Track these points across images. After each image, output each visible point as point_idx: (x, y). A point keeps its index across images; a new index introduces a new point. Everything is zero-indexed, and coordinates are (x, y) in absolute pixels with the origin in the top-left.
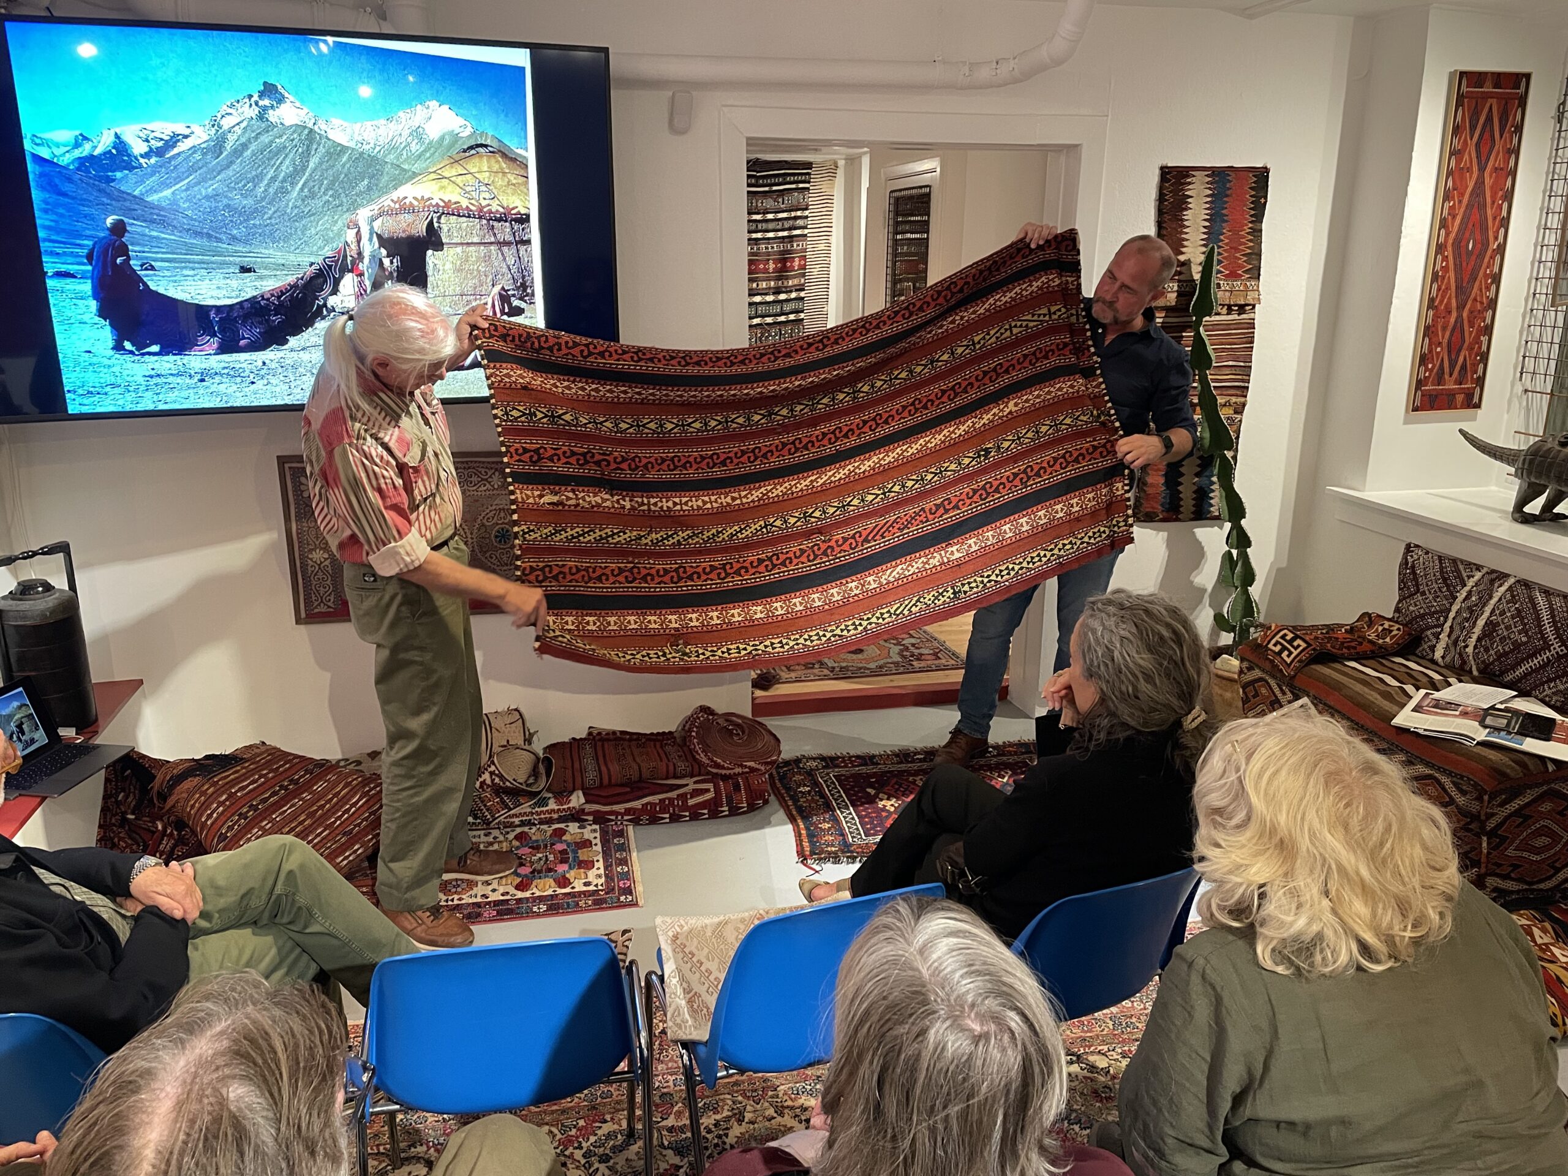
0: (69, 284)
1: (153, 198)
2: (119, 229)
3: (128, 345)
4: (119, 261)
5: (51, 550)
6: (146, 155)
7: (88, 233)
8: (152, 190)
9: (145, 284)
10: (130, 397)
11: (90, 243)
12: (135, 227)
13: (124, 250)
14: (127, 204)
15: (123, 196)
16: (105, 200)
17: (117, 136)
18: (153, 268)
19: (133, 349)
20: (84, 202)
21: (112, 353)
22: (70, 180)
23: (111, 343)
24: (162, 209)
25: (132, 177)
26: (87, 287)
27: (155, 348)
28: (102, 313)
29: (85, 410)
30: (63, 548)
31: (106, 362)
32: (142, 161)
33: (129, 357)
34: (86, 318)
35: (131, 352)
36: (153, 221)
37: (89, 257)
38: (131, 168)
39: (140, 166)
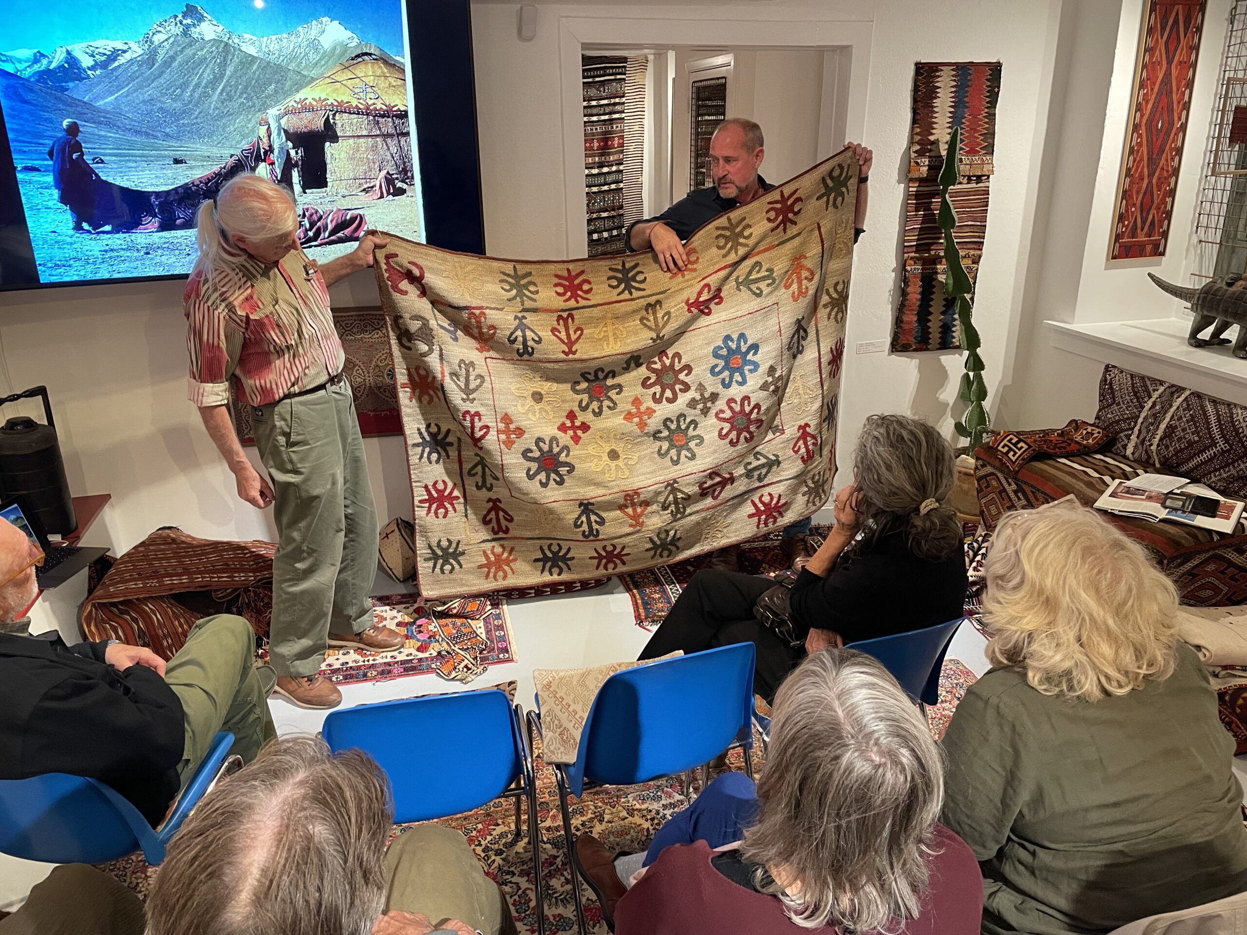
0: (35, 177)
1: (100, 103)
2: (73, 129)
3: (85, 226)
4: (74, 156)
5: (31, 393)
6: (92, 68)
7: (49, 133)
8: (98, 98)
9: (97, 175)
10: (90, 268)
11: (50, 142)
12: (86, 128)
13: (78, 147)
14: (79, 109)
15: (75, 103)
16: (61, 106)
17: (68, 53)
18: (102, 162)
19: (90, 229)
20: (44, 109)
21: (72, 232)
22: (32, 91)
23: (71, 225)
24: (108, 112)
25: (82, 86)
26: (50, 179)
27: (108, 228)
28: (63, 200)
29: (54, 279)
30: (41, 391)
31: (69, 240)
32: (89, 72)
33: (85, 236)
34: (50, 204)
35: (89, 232)
36: (100, 123)
37: (51, 154)
38: (81, 79)
39: (88, 77)
